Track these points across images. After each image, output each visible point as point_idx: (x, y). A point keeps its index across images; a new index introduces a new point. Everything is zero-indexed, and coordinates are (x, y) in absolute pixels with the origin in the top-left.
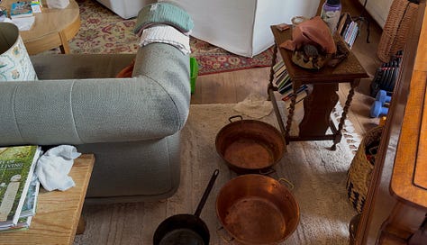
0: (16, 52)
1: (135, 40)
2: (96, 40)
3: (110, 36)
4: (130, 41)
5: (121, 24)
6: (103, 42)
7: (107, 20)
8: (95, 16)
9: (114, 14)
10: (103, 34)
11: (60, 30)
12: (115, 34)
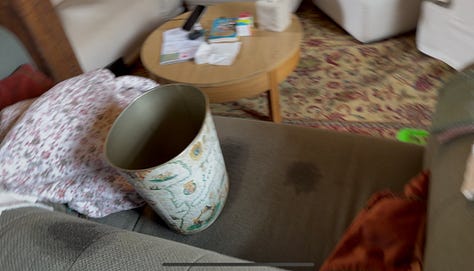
0: (197, 151)
1: (376, 80)
2: (315, 75)
3: (338, 69)
4: (367, 81)
5: (354, 50)
6: (326, 78)
7: (335, 43)
8: (318, 35)
9: (345, 33)
10: (326, 65)
11: (271, 68)
12: (345, 66)
